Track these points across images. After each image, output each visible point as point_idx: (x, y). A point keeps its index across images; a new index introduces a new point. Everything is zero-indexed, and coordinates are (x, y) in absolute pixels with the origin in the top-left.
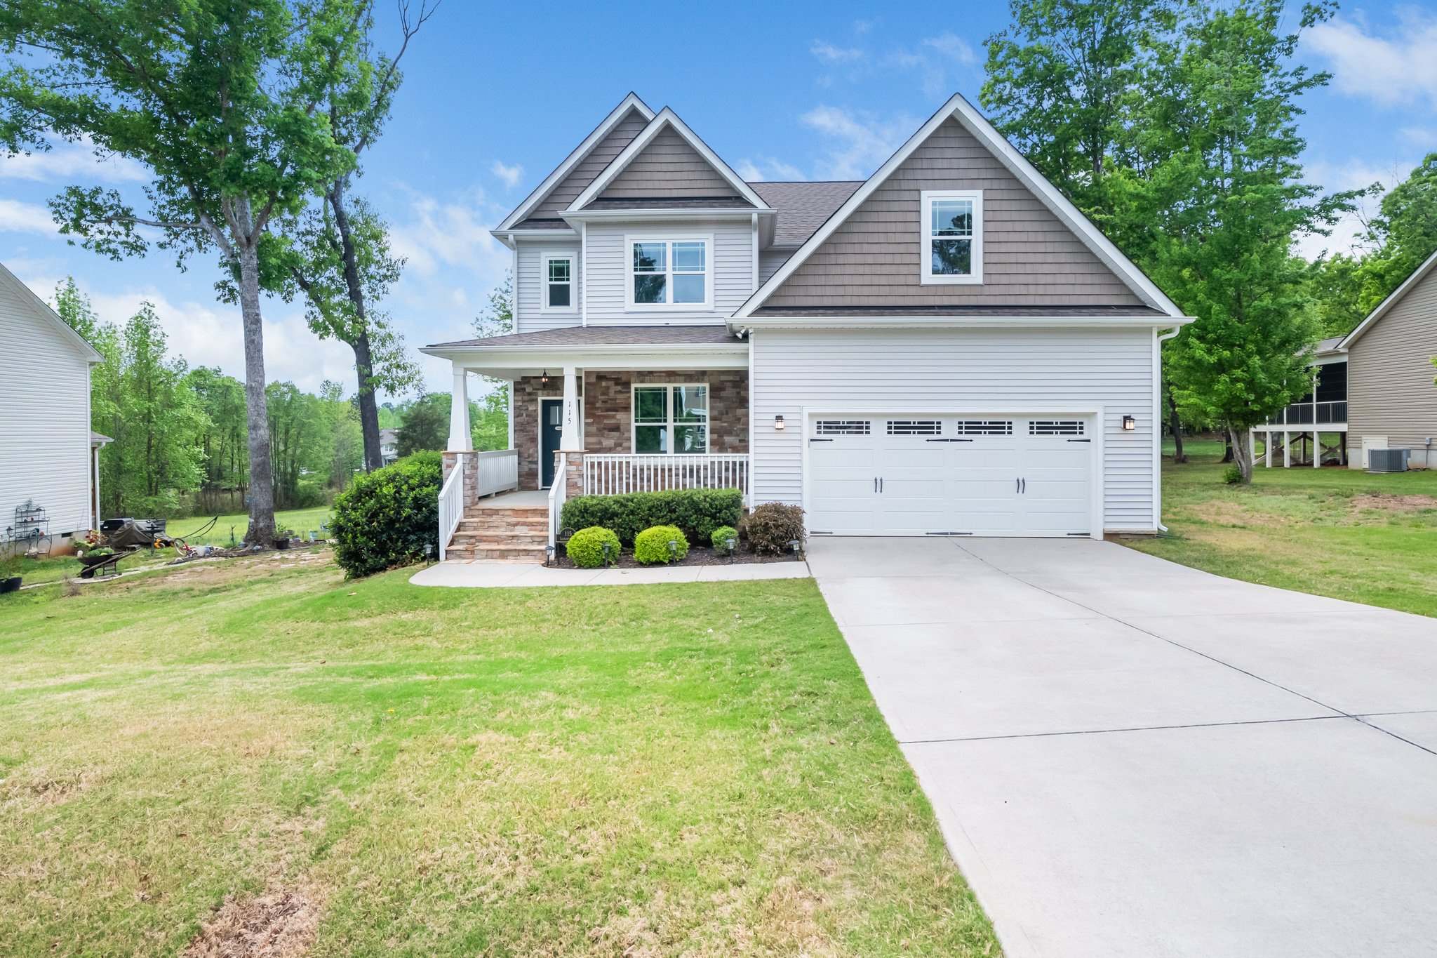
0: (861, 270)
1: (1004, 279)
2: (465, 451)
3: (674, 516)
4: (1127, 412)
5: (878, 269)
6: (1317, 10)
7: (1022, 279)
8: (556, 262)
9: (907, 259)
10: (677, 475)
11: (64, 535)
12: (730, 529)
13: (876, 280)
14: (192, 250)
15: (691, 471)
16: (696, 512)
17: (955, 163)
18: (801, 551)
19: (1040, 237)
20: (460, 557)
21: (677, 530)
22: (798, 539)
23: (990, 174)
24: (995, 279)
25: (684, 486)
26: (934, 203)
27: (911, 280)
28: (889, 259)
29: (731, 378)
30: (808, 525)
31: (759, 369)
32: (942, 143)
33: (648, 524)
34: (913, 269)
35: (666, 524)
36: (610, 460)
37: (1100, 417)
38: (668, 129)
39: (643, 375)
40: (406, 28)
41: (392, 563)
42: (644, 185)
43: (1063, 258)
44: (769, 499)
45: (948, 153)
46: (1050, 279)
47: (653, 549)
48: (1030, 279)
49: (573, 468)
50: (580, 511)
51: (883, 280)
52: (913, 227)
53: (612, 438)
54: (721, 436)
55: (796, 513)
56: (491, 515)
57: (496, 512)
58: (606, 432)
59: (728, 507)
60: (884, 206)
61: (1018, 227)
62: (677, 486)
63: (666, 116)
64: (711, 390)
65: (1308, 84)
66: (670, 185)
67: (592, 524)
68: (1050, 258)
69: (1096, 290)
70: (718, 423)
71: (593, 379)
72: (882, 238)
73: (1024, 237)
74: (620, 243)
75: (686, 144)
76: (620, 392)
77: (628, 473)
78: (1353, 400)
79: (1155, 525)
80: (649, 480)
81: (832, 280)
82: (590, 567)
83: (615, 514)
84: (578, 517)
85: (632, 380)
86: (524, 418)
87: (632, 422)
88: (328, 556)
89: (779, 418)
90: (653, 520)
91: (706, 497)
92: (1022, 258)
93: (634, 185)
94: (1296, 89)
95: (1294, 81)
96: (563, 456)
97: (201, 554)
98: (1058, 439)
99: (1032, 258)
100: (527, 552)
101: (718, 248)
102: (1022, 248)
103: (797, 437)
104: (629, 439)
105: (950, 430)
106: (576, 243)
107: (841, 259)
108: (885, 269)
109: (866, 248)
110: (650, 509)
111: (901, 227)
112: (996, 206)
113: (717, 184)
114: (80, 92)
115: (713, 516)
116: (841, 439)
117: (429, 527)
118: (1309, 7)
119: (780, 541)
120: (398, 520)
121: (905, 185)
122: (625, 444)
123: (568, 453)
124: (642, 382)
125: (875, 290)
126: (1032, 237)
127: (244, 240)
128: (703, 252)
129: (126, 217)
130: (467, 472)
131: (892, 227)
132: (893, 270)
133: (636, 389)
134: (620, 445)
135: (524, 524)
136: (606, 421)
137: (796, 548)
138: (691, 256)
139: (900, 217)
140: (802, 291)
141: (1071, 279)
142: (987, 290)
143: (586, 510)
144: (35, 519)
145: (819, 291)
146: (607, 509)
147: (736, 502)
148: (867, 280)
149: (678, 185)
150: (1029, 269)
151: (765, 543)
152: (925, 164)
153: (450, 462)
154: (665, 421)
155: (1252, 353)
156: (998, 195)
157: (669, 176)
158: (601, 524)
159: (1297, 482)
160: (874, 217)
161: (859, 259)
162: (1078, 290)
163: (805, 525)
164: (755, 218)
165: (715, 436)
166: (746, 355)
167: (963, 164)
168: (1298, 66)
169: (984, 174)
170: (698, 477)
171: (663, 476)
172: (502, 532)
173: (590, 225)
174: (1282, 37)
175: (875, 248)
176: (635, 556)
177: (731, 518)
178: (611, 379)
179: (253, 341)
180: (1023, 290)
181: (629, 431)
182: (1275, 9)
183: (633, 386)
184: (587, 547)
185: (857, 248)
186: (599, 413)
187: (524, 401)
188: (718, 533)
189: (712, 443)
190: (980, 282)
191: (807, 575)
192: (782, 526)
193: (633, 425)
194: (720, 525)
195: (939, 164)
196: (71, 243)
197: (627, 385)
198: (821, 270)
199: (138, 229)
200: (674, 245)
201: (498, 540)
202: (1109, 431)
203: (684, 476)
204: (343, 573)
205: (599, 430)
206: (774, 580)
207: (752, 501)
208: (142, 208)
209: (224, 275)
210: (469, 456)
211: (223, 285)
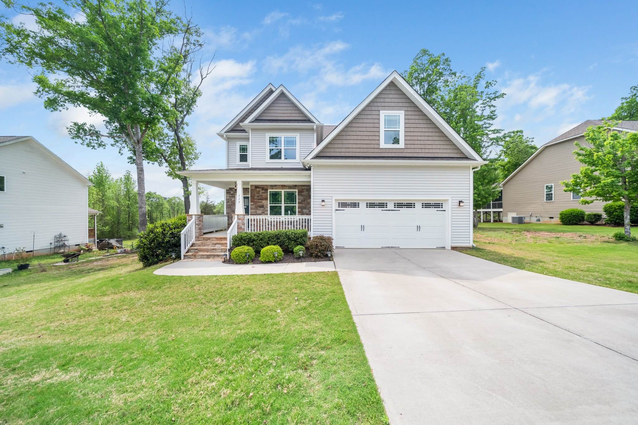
0: (356, 142)
1: (413, 146)
2: (196, 214)
3: (279, 241)
4: (460, 199)
5: (362, 142)
6: (490, 83)
7: (419, 146)
8: (242, 146)
9: (374, 138)
10: (285, 224)
11: (76, 245)
12: (302, 247)
13: (362, 146)
14: (124, 147)
15: (291, 222)
16: (288, 240)
17: (393, 100)
18: (332, 256)
19: (427, 130)
20: (190, 258)
21: (279, 247)
22: (330, 251)
23: (407, 105)
24: (409, 146)
25: (288, 228)
26: (385, 116)
27: (376, 146)
28: (367, 138)
29: (306, 188)
30: (335, 244)
31: (315, 181)
32: (388, 92)
33: (268, 244)
34: (377, 142)
35: (274, 245)
36: (258, 218)
37: (450, 201)
38: (282, 94)
39: (272, 187)
40: (202, 76)
41: (161, 260)
42: (273, 115)
43: (435, 138)
44: (319, 234)
45: (391, 96)
46: (430, 147)
47: (267, 256)
48: (423, 147)
49: (240, 221)
50: (239, 239)
51: (365, 146)
52: (377, 125)
53: (261, 210)
54: (302, 209)
55: (330, 239)
56: (207, 240)
57: (209, 239)
58: (258, 208)
59: (301, 237)
60: (365, 117)
61: (418, 126)
62: (285, 228)
63: (281, 88)
64: (299, 192)
65: (497, 97)
66: (283, 115)
67: (244, 245)
68: (430, 138)
69: (449, 151)
70: (301, 205)
71: (254, 188)
72: (364, 129)
73: (420, 130)
74: (264, 137)
75: (289, 100)
76: (264, 193)
77: (266, 223)
78: (504, 201)
79: (471, 244)
80: (274, 226)
81: (344, 146)
82: (241, 264)
83: (254, 240)
84: (238, 241)
85: (268, 188)
86: (230, 203)
87: (268, 204)
88: (136, 257)
89: (323, 201)
90: (270, 242)
91: (292, 233)
92: (419, 138)
93: (270, 115)
94: (494, 99)
95: (493, 96)
96: (236, 216)
97: (119, 252)
98: (433, 210)
99: (423, 138)
100: (218, 256)
101: (301, 139)
102: (419, 134)
103: (330, 209)
104: (267, 211)
105: (391, 206)
106: (247, 139)
107: (348, 138)
108: (366, 142)
109: (358, 133)
110: (269, 238)
111: (371, 125)
112: (409, 117)
113: (300, 115)
114: (80, 89)
115: (295, 241)
116: (348, 210)
117: (177, 245)
118: (487, 82)
119: (322, 252)
120: (163, 243)
121: (373, 108)
122: (266, 213)
123: (238, 215)
124: (272, 189)
125: (362, 150)
126: (424, 130)
127: (136, 141)
128: (296, 141)
129: (97, 134)
130: (197, 223)
131: (368, 125)
132: (369, 142)
133: (270, 192)
134: (264, 213)
135: (219, 244)
136: (258, 204)
137: (329, 255)
138: (290, 142)
139: (372, 121)
140: (332, 150)
141: (439, 147)
142: (406, 151)
143: (242, 238)
144: (63, 240)
145: (339, 150)
146: (250, 238)
147: (305, 235)
148: (358, 146)
149: (286, 115)
150: (422, 142)
151: (316, 253)
152: (382, 100)
153: (190, 218)
154: (281, 204)
155: (480, 185)
156: (410, 113)
157: (283, 112)
158: (248, 244)
159: (496, 227)
160: (361, 121)
161: (355, 137)
162: (441, 151)
163: (333, 245)
164: (315, 127)
165: (300, 210)
166: (310, 176)
167: (397, 100)
168: (495, 91)
169: (404, 105)
170: (294, 225)
171: (280, 224)
172: (210, 247)
173: (253, 130)
174: (479, 92)
175: (362, 133)
176: (260, 258)
177: (303, 242)
178: (260, 188)
179: (140, 177)
180: (420, 151)
181: (267, 207)
182: (477, 83)
183: (269, 191)
184: (239, 255)
185: (354, 133)
186: (256, 201)
187: (230, 197)
188: (296, 249)
189: (299, 212)
190: (403, 147)
191: (334, 270)
192: (323, 245)
193: (269, 205)
194: (298, 245)
195: (387, 100)
196: (76, 143)
197: (267, 190)
198: (340, 142)
199: (103, 139)
200: (285, 137)
201: (207, 250)
202: (453, 207)
203: (288, 224)
204: (141, 265)
205: (256, 207)
206: (319, 272)
207: (312, 234)
208: (104, 131)
209: (130, 154)
210: (198, 216)
211: (131, 158)
